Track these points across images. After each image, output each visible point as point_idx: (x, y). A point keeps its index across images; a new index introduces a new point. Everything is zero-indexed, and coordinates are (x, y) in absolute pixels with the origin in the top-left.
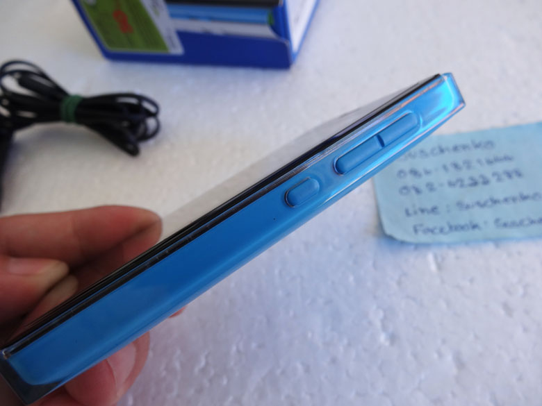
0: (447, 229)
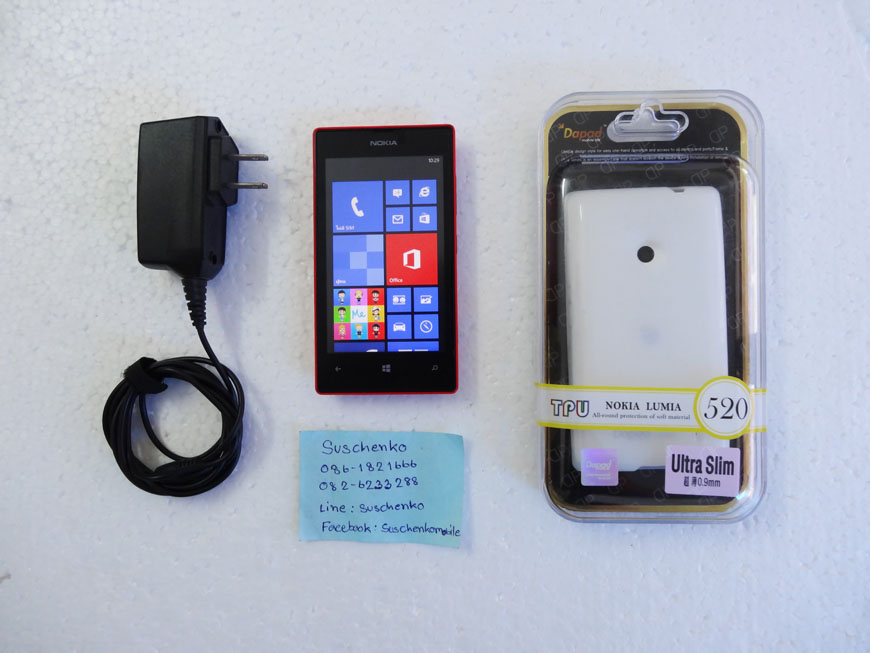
0: (347, 528)
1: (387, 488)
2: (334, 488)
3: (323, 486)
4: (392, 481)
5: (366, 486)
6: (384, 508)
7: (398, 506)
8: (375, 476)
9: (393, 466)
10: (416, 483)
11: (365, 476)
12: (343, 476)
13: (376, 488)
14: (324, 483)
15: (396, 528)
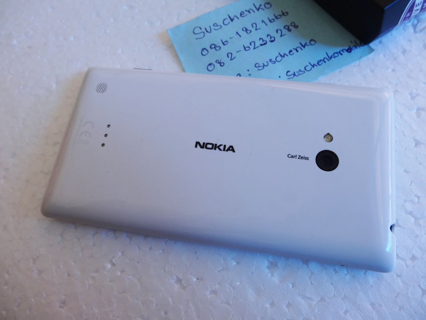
1: (272, 41)
2: (221, 64)
3: (210, 68)
4: (274, 34)
5: (252, 47)
6: (279, 59)
7: (290, 51)
8: (256, 36)
9: (267, 22)
10: (296, 27)
11: (246, 39)
12: (225, 50)
13: (261, 45)
14: (210, 64)
15: (300, 71)
